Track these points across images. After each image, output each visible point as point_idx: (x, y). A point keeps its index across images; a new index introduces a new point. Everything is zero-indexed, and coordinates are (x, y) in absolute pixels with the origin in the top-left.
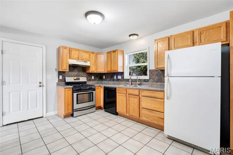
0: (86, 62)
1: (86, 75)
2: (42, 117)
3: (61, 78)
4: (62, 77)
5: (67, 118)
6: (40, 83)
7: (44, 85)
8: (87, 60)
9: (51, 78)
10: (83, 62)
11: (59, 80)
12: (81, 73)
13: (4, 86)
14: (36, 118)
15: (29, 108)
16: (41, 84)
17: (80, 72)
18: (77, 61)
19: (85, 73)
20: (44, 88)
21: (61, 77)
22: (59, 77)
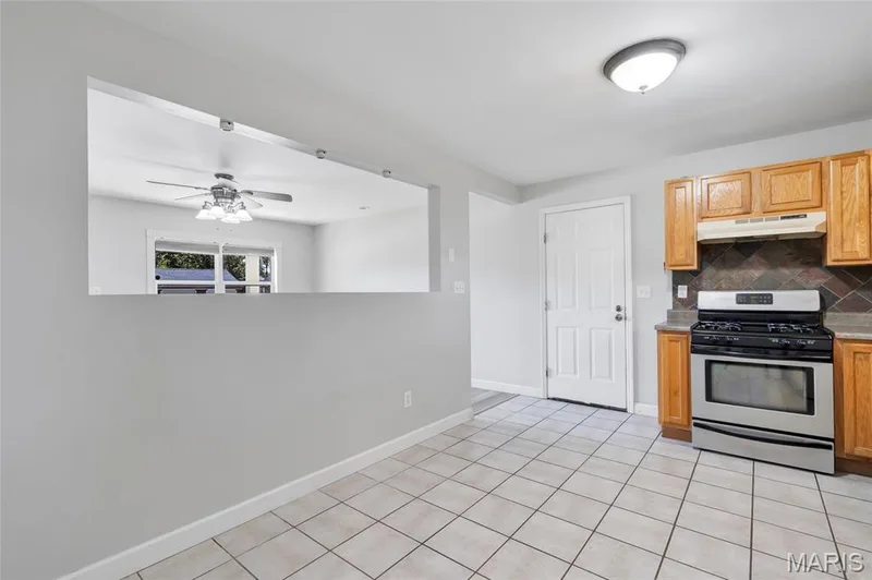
0: (798, 217)
1: (821, 281)
2: (625, 411)
3: (685, 296)
4: (688, 290)
5: (675, 441)
6: (619, 309)
7: (629, 314)
8: (804, 205)
9: (649, 296)
10: (777, 219)
11: (677, 302)
12: (786, 272)
13: (549, 312)
14: (609, 408)
15: (594, 375)
16: (622, 313)
17: (785, 265)
18: (737, 222)
19: (816, 271)
20: (629, 324)
21: (683, 292)
22: (675, 291)
